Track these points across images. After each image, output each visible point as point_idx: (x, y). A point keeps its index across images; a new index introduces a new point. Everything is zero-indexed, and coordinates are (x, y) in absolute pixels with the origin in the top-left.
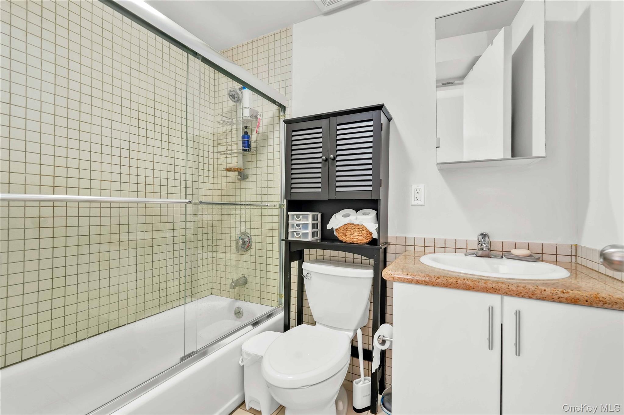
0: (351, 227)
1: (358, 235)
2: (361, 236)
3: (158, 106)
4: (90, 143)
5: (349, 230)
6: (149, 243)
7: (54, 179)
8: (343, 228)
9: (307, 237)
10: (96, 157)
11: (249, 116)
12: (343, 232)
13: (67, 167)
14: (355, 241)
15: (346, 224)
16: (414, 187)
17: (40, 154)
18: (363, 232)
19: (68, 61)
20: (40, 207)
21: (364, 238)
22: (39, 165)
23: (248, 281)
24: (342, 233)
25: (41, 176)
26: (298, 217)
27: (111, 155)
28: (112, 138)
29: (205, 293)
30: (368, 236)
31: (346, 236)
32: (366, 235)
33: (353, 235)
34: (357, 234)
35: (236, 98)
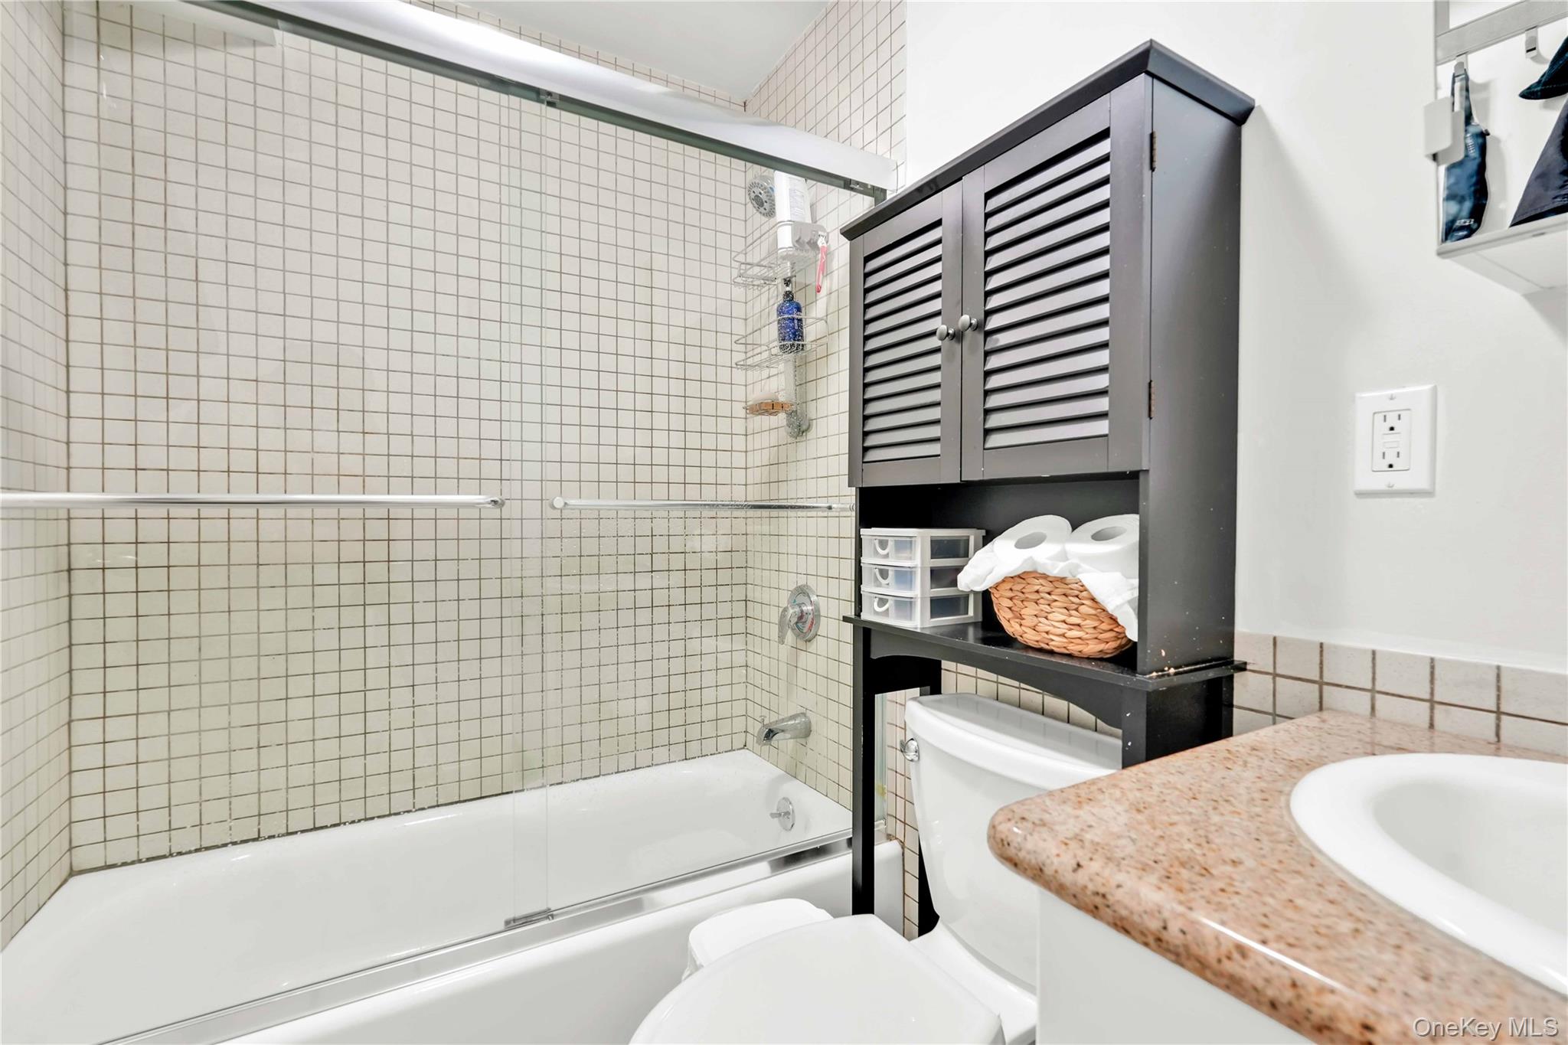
0: (1037, 588)
1: (1064, 622)
2: (1079, 625)
3: (589, 268)
4: (433, 377)
5: (1032, 600)
6: (571, 603)
7: (364, 459)
8: (1011, 590)
9: (910, 617)
10: (446, 407)
11: (791, 245)
12: (1010, 603)
13: (388, 434)
14: (1057, 643)
15: (1019, 576)
16: (1369, 400)
17: (338, 409)
18: (1082, 609)
19: (388, 205)
20: (339, 519)
21: (1087, 636)
22: (337, 433)
23: (812, 729)
24: (1010, 608)
25: (341, 456)
26: (883, 544)
27: (480, 399)
28: (480, 359)
29: (724, 742)
30: (1104, 626)
31: (1023, 622)
32: (1096, 624)
33: (1046, 618)
34: (1063, 618)
35: (766, 202)
